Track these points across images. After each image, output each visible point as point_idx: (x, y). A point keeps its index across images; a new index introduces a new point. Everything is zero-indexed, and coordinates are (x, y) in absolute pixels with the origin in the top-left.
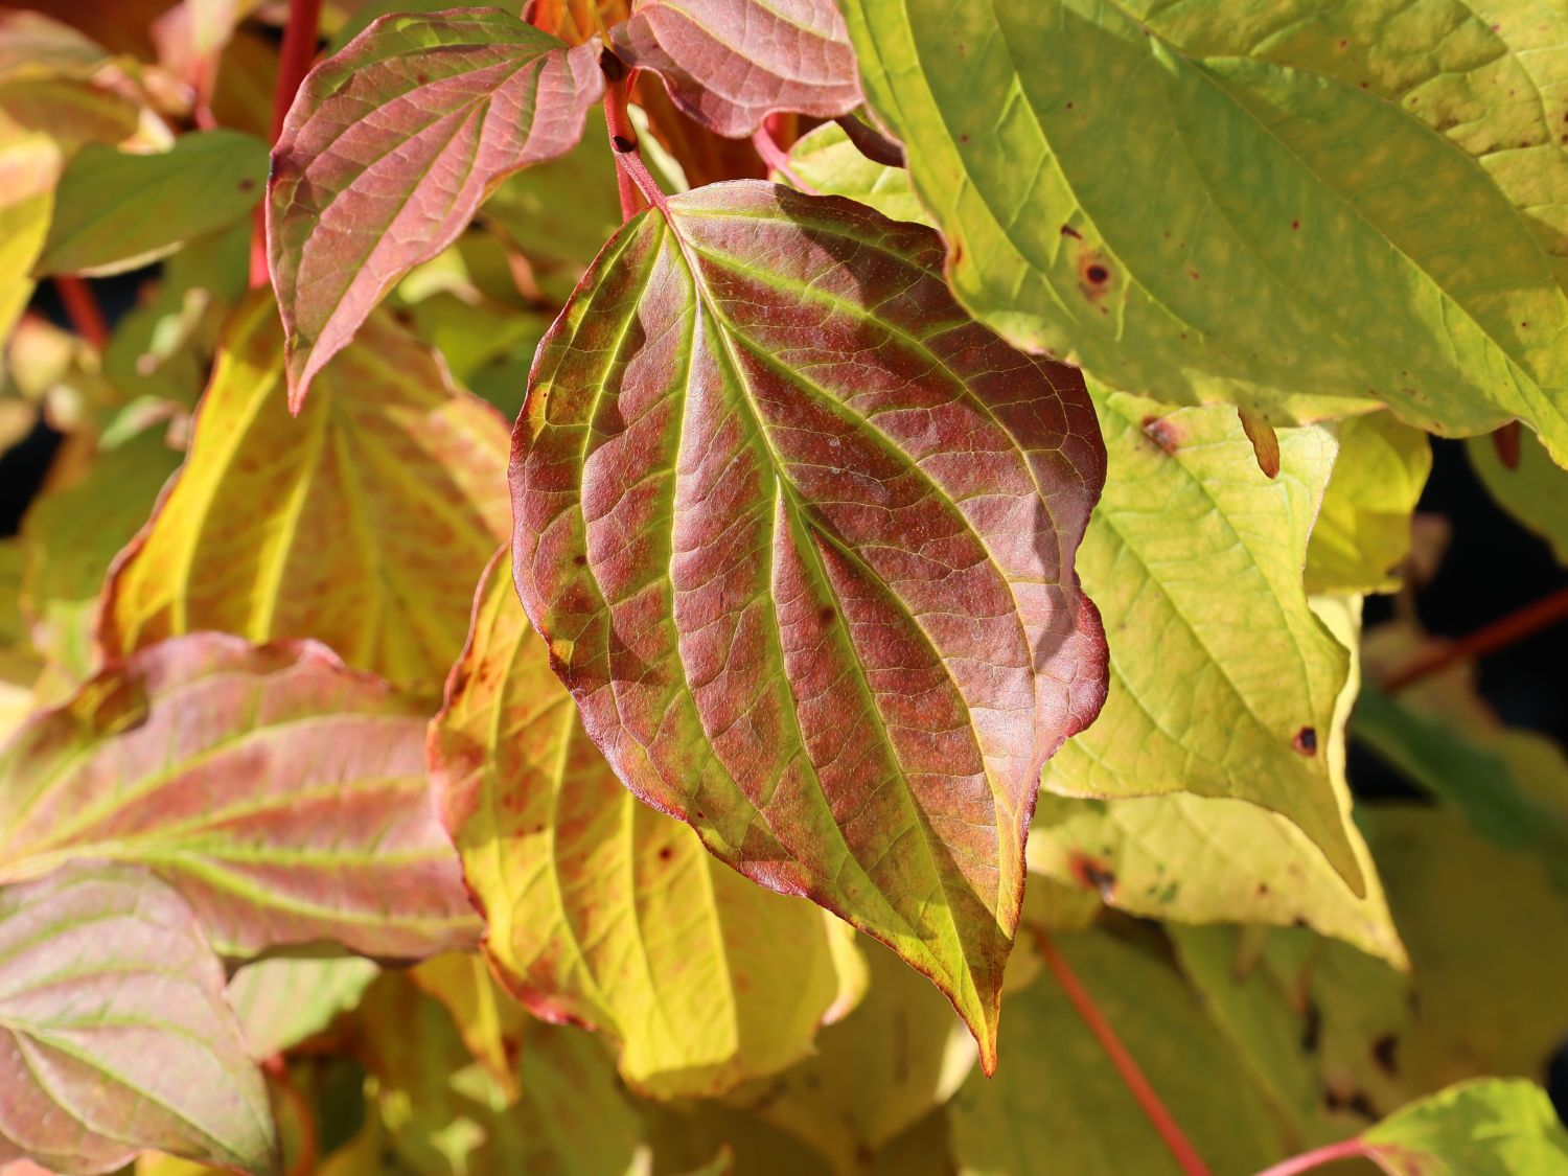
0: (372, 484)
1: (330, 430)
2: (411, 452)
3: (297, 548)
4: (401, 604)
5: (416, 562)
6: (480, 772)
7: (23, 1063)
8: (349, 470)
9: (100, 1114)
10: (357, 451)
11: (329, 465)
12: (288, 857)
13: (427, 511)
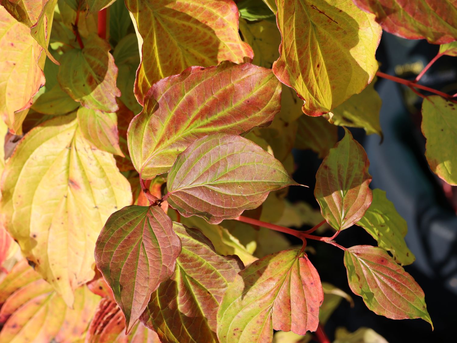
0: (170, 26)
1: (156, 19)
2: (175, 14)
3: (160, 50)
4: (187, 50)
5: (187, 39)
6: (286, 68)
7: (213, 191)
8: (163, 26)
9: (245, 192)
10: (163, 20)
11: (159, 27)
12: (215, 117)
13: (184, 25)
